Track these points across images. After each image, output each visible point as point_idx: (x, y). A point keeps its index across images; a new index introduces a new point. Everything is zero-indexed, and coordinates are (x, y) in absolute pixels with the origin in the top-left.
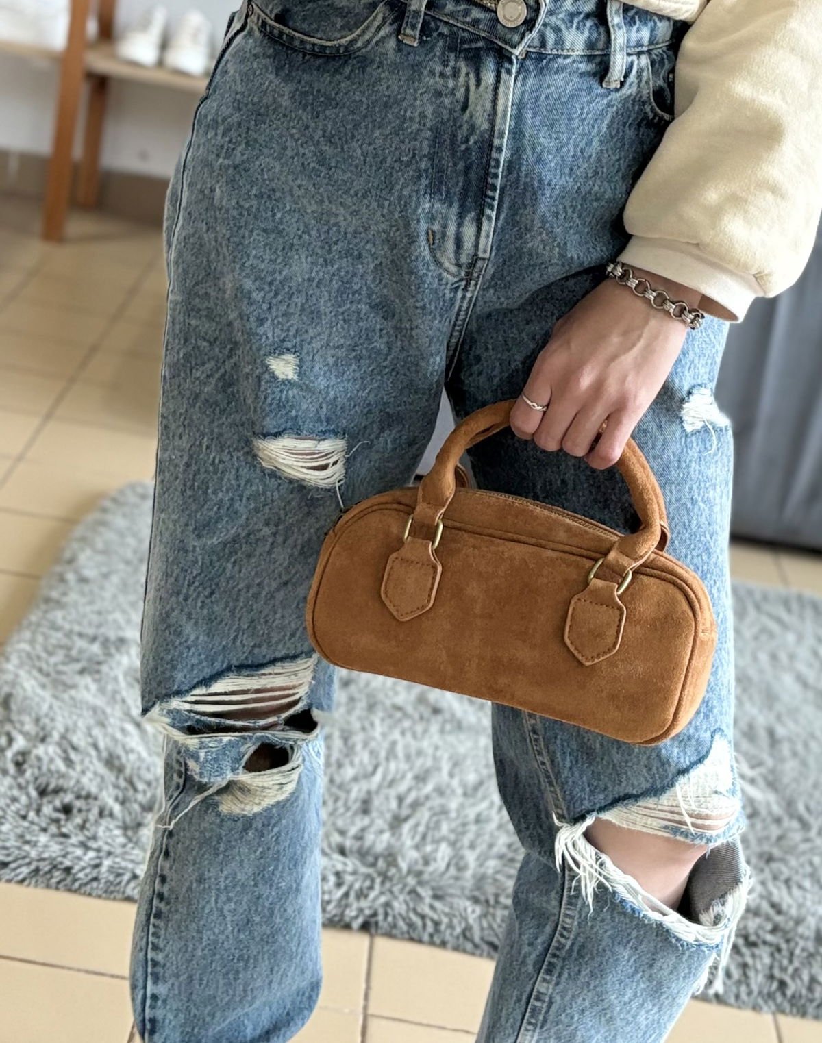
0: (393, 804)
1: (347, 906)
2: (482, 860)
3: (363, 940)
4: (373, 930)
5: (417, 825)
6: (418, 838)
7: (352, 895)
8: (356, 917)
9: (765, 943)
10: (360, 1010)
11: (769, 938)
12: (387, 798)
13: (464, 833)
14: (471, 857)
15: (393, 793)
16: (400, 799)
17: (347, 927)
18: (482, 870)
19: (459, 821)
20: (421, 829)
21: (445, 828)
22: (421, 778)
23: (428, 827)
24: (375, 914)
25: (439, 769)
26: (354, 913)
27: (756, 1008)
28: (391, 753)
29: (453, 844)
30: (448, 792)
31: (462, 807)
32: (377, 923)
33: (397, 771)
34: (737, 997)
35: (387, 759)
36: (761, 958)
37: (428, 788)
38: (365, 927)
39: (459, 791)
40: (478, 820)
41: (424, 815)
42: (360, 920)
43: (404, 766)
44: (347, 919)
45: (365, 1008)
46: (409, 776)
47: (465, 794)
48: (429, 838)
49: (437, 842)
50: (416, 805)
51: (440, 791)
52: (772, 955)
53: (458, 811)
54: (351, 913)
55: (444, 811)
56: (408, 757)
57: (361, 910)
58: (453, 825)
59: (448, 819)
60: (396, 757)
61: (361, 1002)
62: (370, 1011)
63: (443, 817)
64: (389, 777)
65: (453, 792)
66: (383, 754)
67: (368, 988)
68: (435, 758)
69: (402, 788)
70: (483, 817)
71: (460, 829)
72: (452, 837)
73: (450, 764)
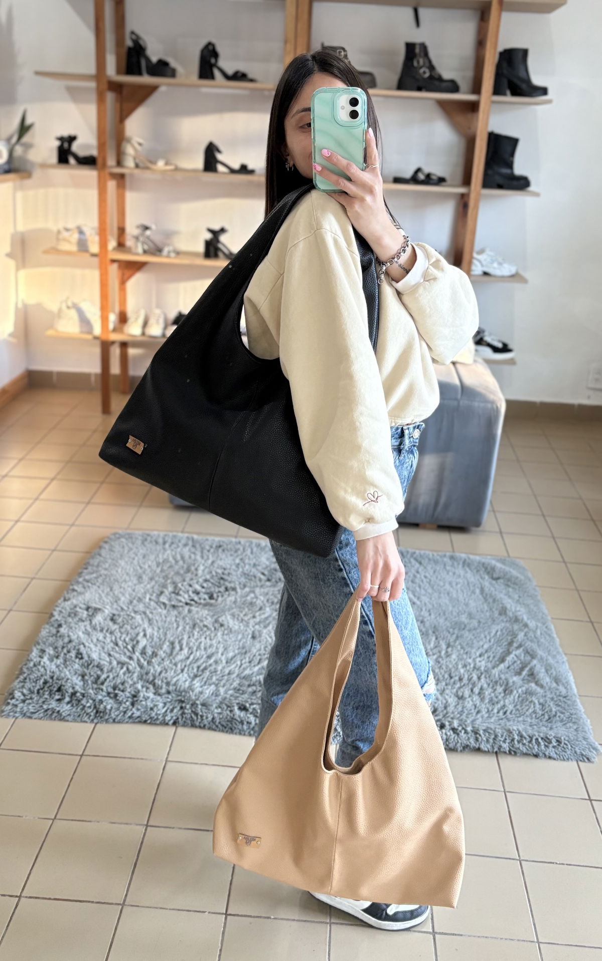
0: (195, 670)
1: (166, 715)
2: (226, 692)
3: (174, 728)
4: (177, 725)
5: (203, 678)
6: (203, 683)
7: (169, 711)
8: (170, 720)
10: (165, 759)
12: (193, 669)
13: (221, 680)
14: (222, 690)
15: (195, 665)
16: (198, 667)
17: (167, 724)
18: (225, 695)
19: (221, 675)
20: (205, 679)
21: (214, 678)
22: (209, 657)
23: (208, 679)
24: (178, 719)
25: (218, 652)
26: (169, 718)
28: (199, 648)
29: (217, 685)
30: (220, 662)
31: (224, 668)
32: (179, 722)
33: (200, 655)
35: (197, 650)
37: (212, 661)
38: (175, 723)
39: (224, 662)
40: (229, 674)
41: (207, 673)
42: (172, 721)
43: (203, 652)
44: (167, 721)
45: (167, 758)
46: (205, 656)
47: (227, 662)
48: (207, 683)
49: (210, 685)
50: (205, 668)
51: (216, 662)
53: (221, 670)
54: (168, 718)
55: (215, 671)
56: (205, 649)
57: (172, 717)
58: (218, 677)
59: (216, 675)
60: (200, 649)
61: (166, 756)
62: (169, 759)
63: (214, 674)
64: (196, 658)
65: (221, 661)
66: (195, 648)
67: (170, 750)
68: (217, 648)
69: (199, 663)
70: (231, 672)
71: (221, 678)
72: (217, 682)
73: (223, 650)
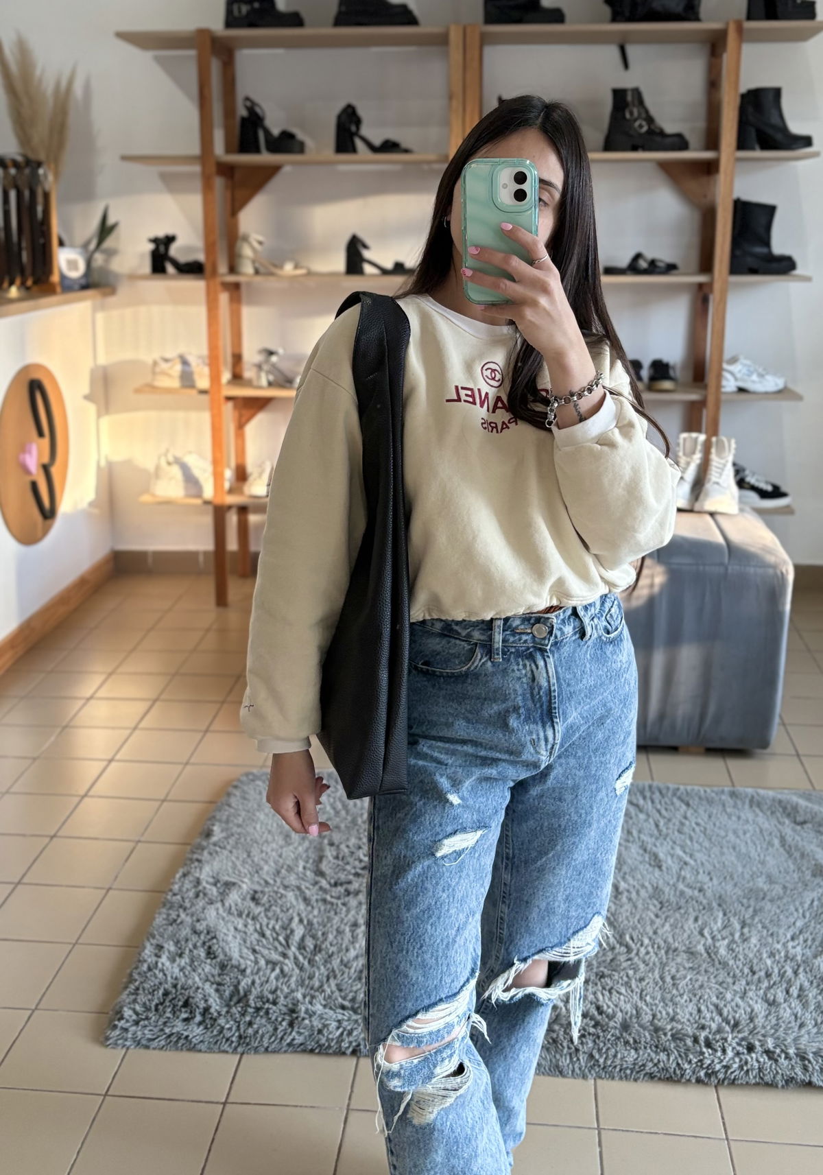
1: (342, 1041)
3: (354, 1060)
4: (358, 1054)
7: (345, 1033)
8: (349, 1047)
9: (589, 1034)
10: (346, 1106)
11: (592, 1030)
17: (344, 1054)
24: (359, 1045)
26: (347, 1045)
27: (584, 1077)
32: (360, 1049)
34: (573, 1071)
36: (587, 1043)
38: (354, 1052)
42: (351, 1049)
44: (343, 1049)
45: (348, 1105)
52: (594, 1041)
54: (345, 1045)
57: (351, 1043)
61: (347, 1101)
62: (351, 1107)
67: (352, 1091)
